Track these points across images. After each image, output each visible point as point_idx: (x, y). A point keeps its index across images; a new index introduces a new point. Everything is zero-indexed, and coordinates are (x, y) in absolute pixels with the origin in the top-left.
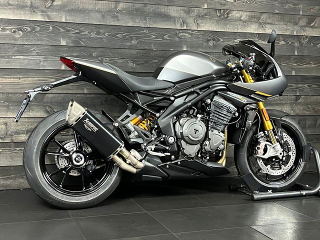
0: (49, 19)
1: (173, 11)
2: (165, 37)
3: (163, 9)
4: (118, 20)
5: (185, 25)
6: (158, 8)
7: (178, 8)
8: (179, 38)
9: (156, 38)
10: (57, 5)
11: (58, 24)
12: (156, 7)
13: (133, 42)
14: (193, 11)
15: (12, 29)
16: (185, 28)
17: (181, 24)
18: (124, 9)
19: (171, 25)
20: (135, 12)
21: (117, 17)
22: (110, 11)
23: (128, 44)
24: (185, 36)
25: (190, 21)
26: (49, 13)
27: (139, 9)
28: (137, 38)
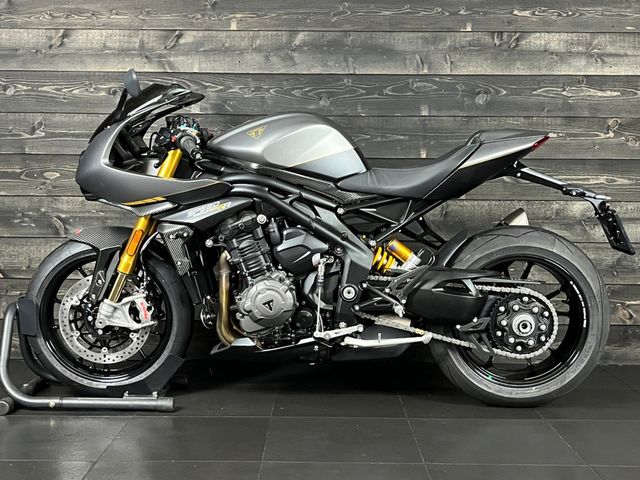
0: (170, 68)
1: (402, 41)
2: (386, 92)
3: (381, 39)
4: (295, 64)
5: (426, 66)
6: (371, 38)
7: (411, 34)
8: (412, 91)
9: (367, 94)
10: (185, 44)
11: (188, 77)
12: (368, 35)
13: (322, 103)
14: (444, 39)
15: (110, 89)
16: (426, 71)
17: (418, 66)
18: (304, 44)
19: (396, 68)
20: (325, 48)
21: (292, 58)
22: (278, 49)
23: (312, 107)
24: (425, 87)
25: (436, 58)
26: (172, 59)
27: (334, 41)
28: (330, 95)
